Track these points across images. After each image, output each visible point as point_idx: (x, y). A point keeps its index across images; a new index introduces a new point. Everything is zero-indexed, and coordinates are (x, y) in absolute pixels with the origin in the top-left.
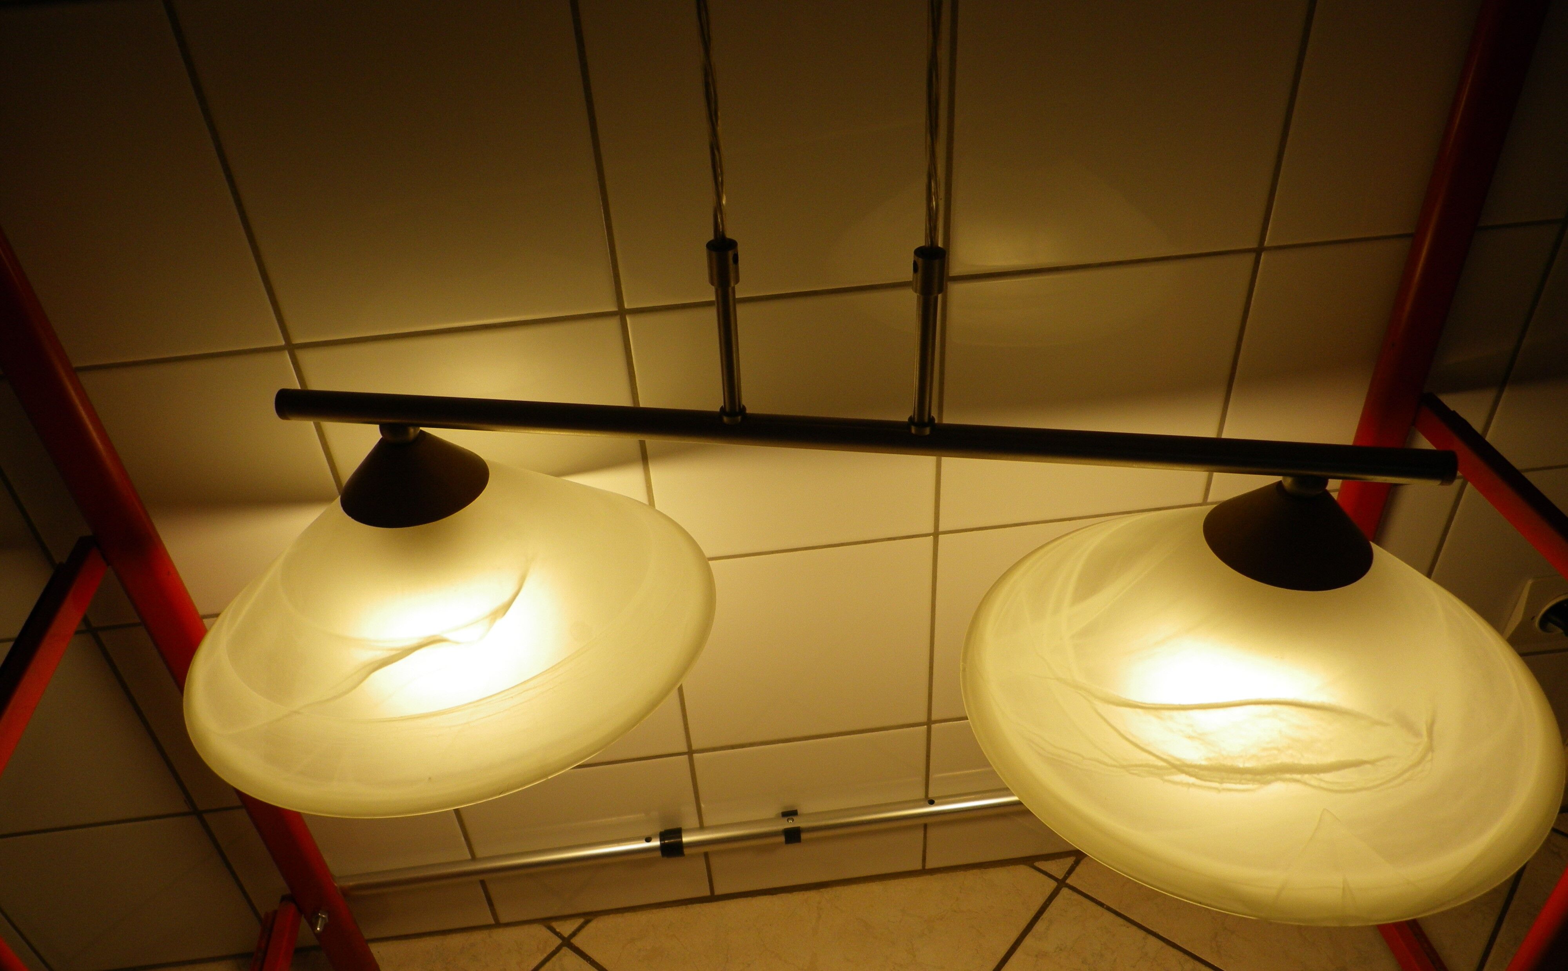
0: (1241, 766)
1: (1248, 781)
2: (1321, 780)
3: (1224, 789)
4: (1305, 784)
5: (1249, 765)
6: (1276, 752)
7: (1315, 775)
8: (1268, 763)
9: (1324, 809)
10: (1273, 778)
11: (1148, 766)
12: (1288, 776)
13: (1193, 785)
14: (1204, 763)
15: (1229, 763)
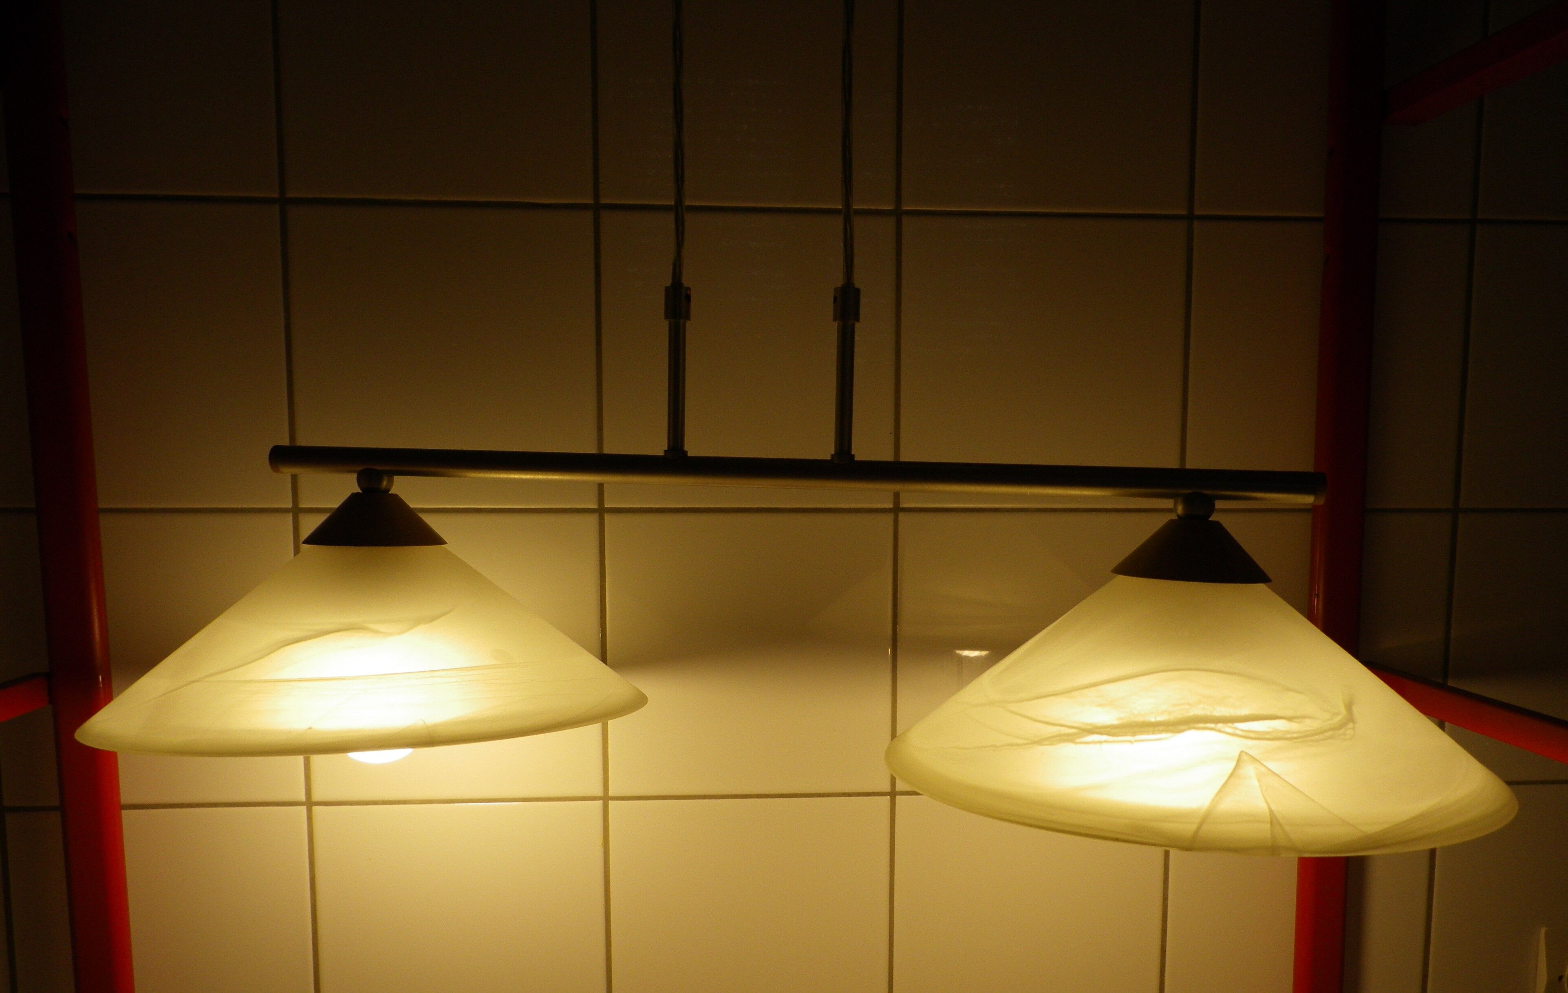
0: (1153, 720)
1: (1160, 732)
2: (1236, 728)
3: (1136, 741)
4: (1220, 731)
5: (1160, 718)
6: (1187, 707)
7: (1230, 725)
8: (1180, 716)
9: (1242, 752)
10: (1186, 727)
11: (1060, 735)
12: (1202, 725)
13: (1106, 741)
14: (1116, 722)
15: (1141, 719)
